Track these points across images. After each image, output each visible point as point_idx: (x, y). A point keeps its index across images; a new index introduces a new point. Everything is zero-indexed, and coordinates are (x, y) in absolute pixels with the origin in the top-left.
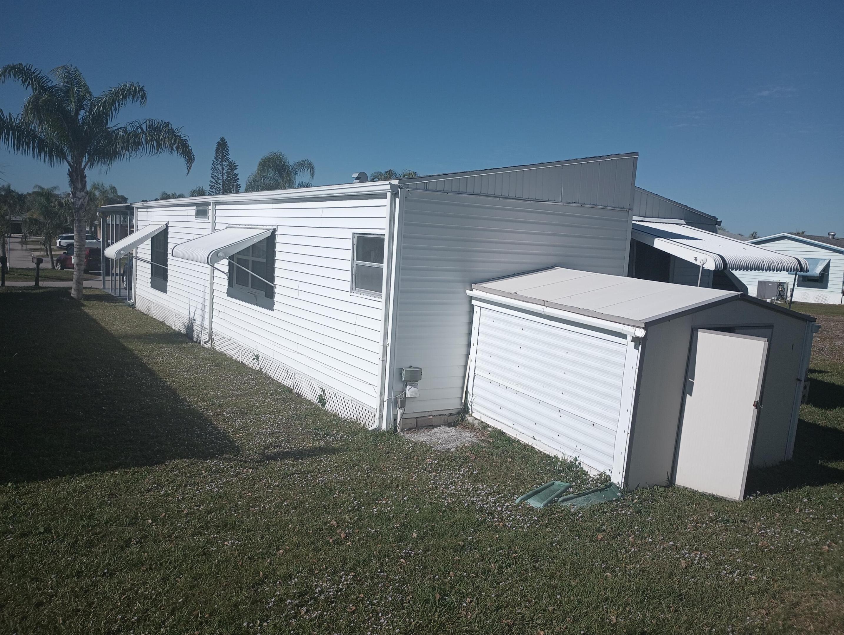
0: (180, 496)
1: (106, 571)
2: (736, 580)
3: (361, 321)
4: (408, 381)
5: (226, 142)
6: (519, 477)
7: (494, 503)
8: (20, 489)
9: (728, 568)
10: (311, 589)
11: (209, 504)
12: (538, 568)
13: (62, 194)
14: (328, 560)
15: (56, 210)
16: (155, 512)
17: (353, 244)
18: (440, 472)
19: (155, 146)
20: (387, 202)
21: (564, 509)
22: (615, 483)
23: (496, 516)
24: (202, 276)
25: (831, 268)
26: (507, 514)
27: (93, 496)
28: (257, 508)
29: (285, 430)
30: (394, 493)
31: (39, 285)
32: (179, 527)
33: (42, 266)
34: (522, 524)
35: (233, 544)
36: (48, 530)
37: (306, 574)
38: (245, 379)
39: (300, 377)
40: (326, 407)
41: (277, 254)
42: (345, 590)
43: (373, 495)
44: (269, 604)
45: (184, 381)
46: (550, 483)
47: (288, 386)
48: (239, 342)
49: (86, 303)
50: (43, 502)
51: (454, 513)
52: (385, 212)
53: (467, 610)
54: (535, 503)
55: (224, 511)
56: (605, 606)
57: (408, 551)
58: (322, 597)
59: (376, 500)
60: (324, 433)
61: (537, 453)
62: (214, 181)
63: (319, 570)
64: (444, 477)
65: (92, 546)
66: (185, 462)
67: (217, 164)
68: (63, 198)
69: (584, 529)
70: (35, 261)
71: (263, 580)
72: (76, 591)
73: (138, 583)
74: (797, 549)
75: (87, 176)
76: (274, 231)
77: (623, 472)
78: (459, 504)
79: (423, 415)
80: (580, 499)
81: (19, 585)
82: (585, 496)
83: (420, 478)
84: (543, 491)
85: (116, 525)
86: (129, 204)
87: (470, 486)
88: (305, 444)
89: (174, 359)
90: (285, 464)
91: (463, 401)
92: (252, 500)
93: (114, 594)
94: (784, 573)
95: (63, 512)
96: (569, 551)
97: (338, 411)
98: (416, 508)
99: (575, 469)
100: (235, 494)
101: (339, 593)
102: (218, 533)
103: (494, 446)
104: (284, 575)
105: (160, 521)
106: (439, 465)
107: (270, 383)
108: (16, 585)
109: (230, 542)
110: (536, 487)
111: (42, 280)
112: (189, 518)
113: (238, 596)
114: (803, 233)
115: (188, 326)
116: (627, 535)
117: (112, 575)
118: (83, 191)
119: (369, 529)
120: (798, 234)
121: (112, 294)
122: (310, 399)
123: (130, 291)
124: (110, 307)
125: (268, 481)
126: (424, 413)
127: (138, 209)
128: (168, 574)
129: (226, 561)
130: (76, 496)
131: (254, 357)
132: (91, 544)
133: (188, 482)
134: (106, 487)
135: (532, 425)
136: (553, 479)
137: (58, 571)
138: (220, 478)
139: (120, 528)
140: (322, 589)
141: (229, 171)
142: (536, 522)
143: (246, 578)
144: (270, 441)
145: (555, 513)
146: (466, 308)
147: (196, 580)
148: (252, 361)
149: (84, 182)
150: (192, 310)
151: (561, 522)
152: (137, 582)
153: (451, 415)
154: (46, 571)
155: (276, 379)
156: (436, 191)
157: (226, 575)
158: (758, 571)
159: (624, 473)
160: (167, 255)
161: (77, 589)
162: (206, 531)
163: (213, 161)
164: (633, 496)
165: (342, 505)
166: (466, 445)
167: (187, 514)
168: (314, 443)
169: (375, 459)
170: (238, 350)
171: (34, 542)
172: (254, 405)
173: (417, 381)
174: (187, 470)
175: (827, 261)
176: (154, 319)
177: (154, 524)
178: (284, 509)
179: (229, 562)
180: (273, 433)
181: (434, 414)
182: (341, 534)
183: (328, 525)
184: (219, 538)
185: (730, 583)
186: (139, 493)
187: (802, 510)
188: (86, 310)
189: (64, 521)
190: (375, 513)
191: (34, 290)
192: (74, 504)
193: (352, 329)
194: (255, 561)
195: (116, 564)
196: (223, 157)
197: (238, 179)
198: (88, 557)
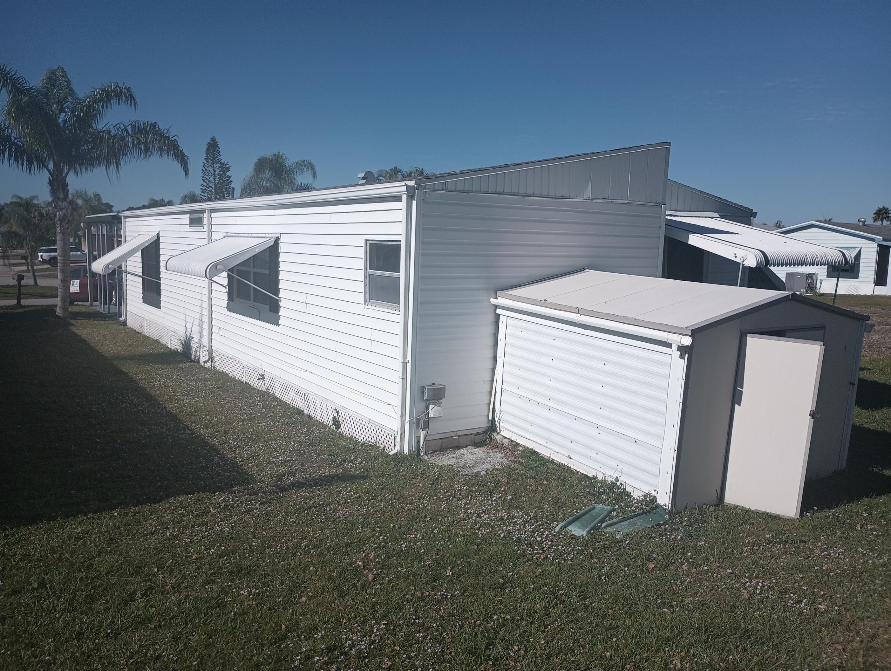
0: (188, 538)
1: (109, 631)
2: (805, 611)
3: (377, 336)
4: (431, 400)
5: (217, 142)
6: (556, 501)
7: (532, 532)
8: (9, 537)
9: (794, 597)
10: (341, 642)
11: (220, 546)
12: (588, 606)
13: (42, 203)
14: (356, 607)
15: (36, 221)
16: (161, 558)
17: (366, 252)
18: (471, 499)
19: (143, 149)
20: (402, 205)
21: (609, 536)
22: (662, 504)
23: (536, 547)
24: (198, 290)
25: (861, 257)
26: (548, 544)
27: (91, 543)
28: (274, 549)
29: (298, 458)
30: (422, 525)
31: (21, 303)
32: (189, 575)
33: (23, 282)
34: (565, 555)
35: (250, 593)
36: (42, 585)
37: (333, 625)
38: (251, 401)
39: (311, 397)
40: (340, 429)
41: (281, 264)
42: (379, 642)
43: (400, 528)
44: (294, 662)
45: (185, 406)
46: (591, 507)
47: (297, 407)
48: (244, 362)
49: (73, 322)
50: (35, 552)
51: (490, 545)
52: (401, 216)
53: (515, 659)
54: (576, 530)
55: (237, 554)
56: (667, 649)
57: (444, 592)
58: (353, 651)
59: (404, 534)
60: (340, 460)
61: (573, 473)
62: (205, 184)
63: (347, 619)
64: (475, 505)
65: (93, 602)
66: (191, 498)
67: (207, 166)
68: (43, 208)
69: (633, 558)
70: (16, 277)
71: (286, 634)
72: (77, 657)
73: (146, 644)
74: (865, 572)
75: (69, 184)
76: (277, 239)
77: (671, 492)
78: (495, 535)
79: (448, 435)
80: (624, 523)
81: (11, 652)
82: (630, 520)
83: (449, 507)
84: (585, 516)
85: (118, 576)
86: (115, 214)
87: (504, 514)
88: (321, 473)
89: (172, 382)
90: (300, 496)
91: (490, 418)
92: (267, 540)
93: (119, 659)
94: (855, 600)
95: (59, 563)
96: (620, 584)
97: (354, 433)
98: (448, 542)
99: (617, 490)
100: (249, 534)
101: (372, 647)
102: (232, 580)
103: (527, 467)
104: (309, 627)
105: (167, 569)
106: (469, 492)
107: (278, 405)
108: (9, 653)
109: (246, 590)
110: (575, 512)
111: (23, 298)
112: (199, 564)
113: (260, 654)
114: (830, 220)
115: (185, 342)
116: (680, 563)
117: (117, 635)
118: (66, 201)
119: (399, 569)
120: (825, 222)
121: (100, 311)
122: (323, 421)
123: (120, 307)
124: (99, 325)
125: (284, 517)
126: (449, 434)
127: (125, 218)
128: (179, 632)
129: (244, 613)
130: (71, 543)
131: (260, 377)
132: (91, 599)
133: (195, 522)
134: (105, 532)
135: (567, 443)
136: (593, 503)
137: (56, 634)
138: (231, 516)
139: (124, 579)
140: (353, 643)
141: (221, 173)
142: (580, 552)
143: (266, 632)
144: (282, 471)
145: (600, 541)
146: (491, 318)
147: (211, 638)
148: (258, 381)
149: (66, 191)
150: (189, 326)
151: (607, 551)
152: (145, 642)
153: (477, 434)
154: (42, 634)
155: (284, 400)
156: (455, 191)
157: (244, 630)
158: (826, 599)
159: (671, 494)
160: (158, 267)
161: (78, 654)
162: (219, 579)
163: (204, 163)
164: (682, 518)
165: (366, 542)
166: (497, 467)
167: (197, 559)
168: (331, 471)
169: (398, 487)
170: (241, 369)
171: (27, 600)
172: (263, 431)
173: (441, 399)
174: (193, 509)
175: (858, 250)
176: (148, 337)
177: (160, 572)
178: (304, 549)
179: (246, 614)
180: (285, 462)
181: (459, 433)
182: (368, 576)
183: (353, 566)
184: (233, 586)
185: (798, 615)
186: (141, 537)
187: (863, 525)
188: (74, 329)
189: (60, 573)
190: (404, 549)
191: (16, 309)
192: (70, 553)
193: (367, 345)
194: (275, 611)
195: (121, 622)
196: (214, 158)
197: (231, 181)
198: (88, 615)
